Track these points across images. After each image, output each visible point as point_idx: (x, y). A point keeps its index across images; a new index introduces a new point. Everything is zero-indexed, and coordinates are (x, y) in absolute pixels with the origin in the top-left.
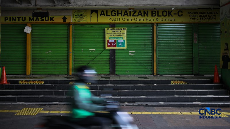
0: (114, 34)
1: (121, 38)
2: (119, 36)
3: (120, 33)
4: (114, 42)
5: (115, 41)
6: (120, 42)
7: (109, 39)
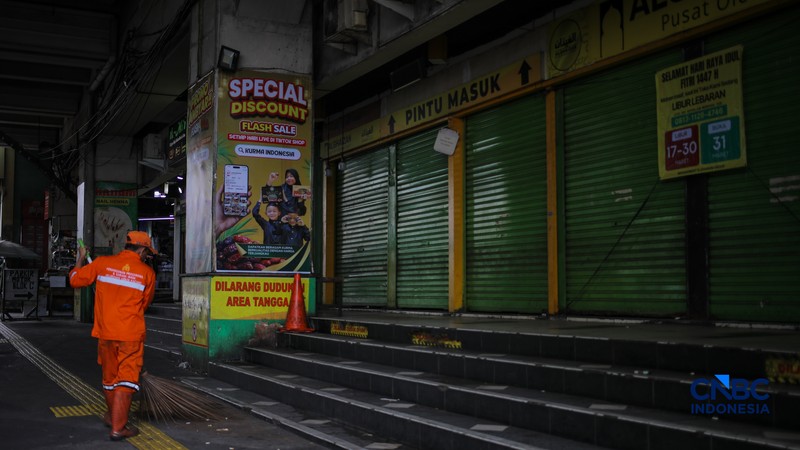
0: (690, 97)
1: (721, 110)
2: (712, 102)
3: (713, 81)
4: (689, 141)
5: (695, 129)
6: (716, 134)
7: (670, 129)
